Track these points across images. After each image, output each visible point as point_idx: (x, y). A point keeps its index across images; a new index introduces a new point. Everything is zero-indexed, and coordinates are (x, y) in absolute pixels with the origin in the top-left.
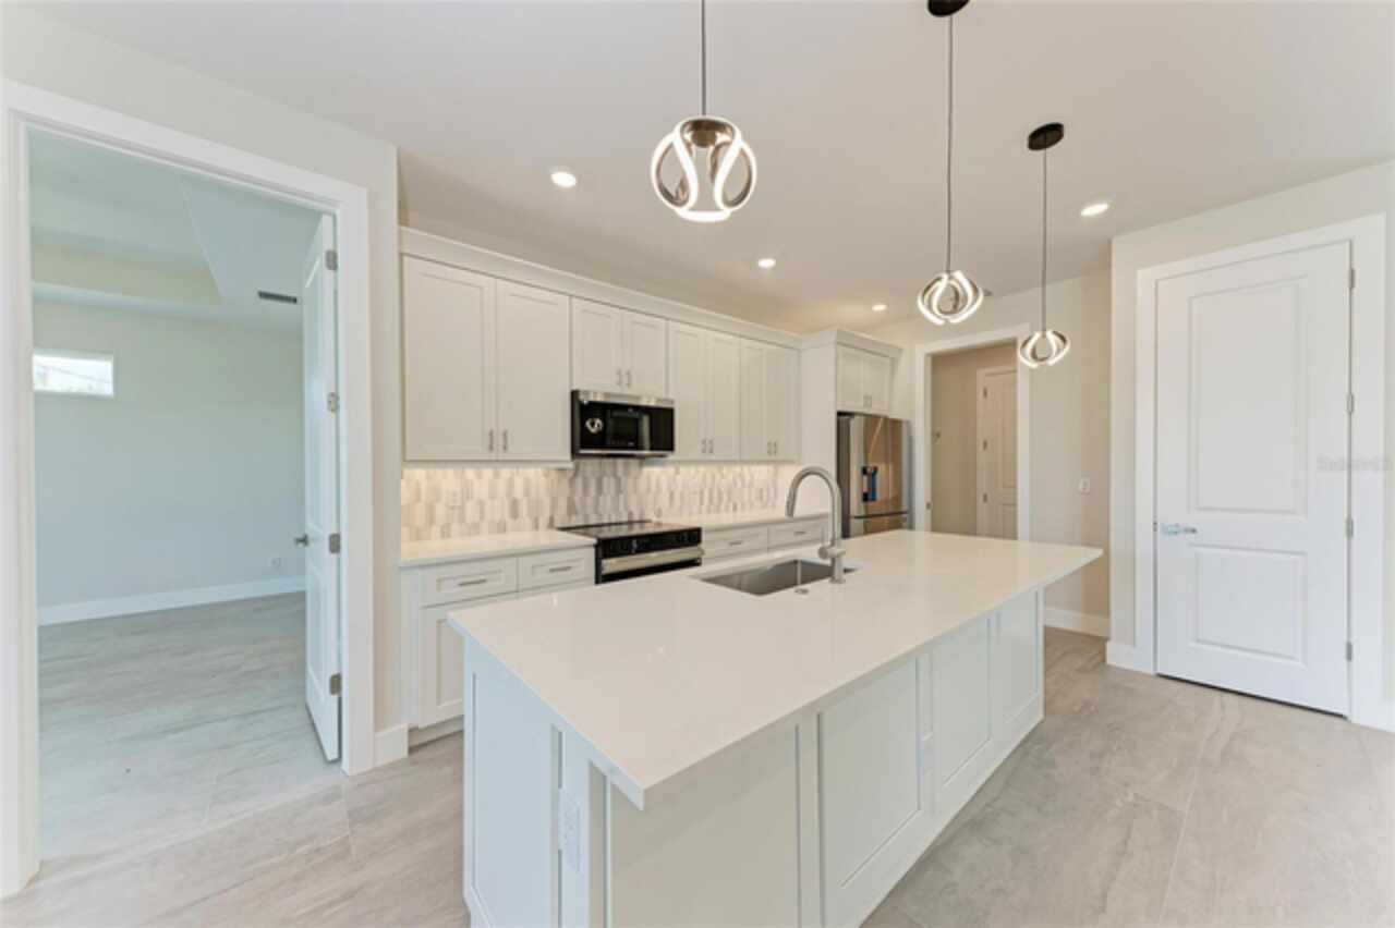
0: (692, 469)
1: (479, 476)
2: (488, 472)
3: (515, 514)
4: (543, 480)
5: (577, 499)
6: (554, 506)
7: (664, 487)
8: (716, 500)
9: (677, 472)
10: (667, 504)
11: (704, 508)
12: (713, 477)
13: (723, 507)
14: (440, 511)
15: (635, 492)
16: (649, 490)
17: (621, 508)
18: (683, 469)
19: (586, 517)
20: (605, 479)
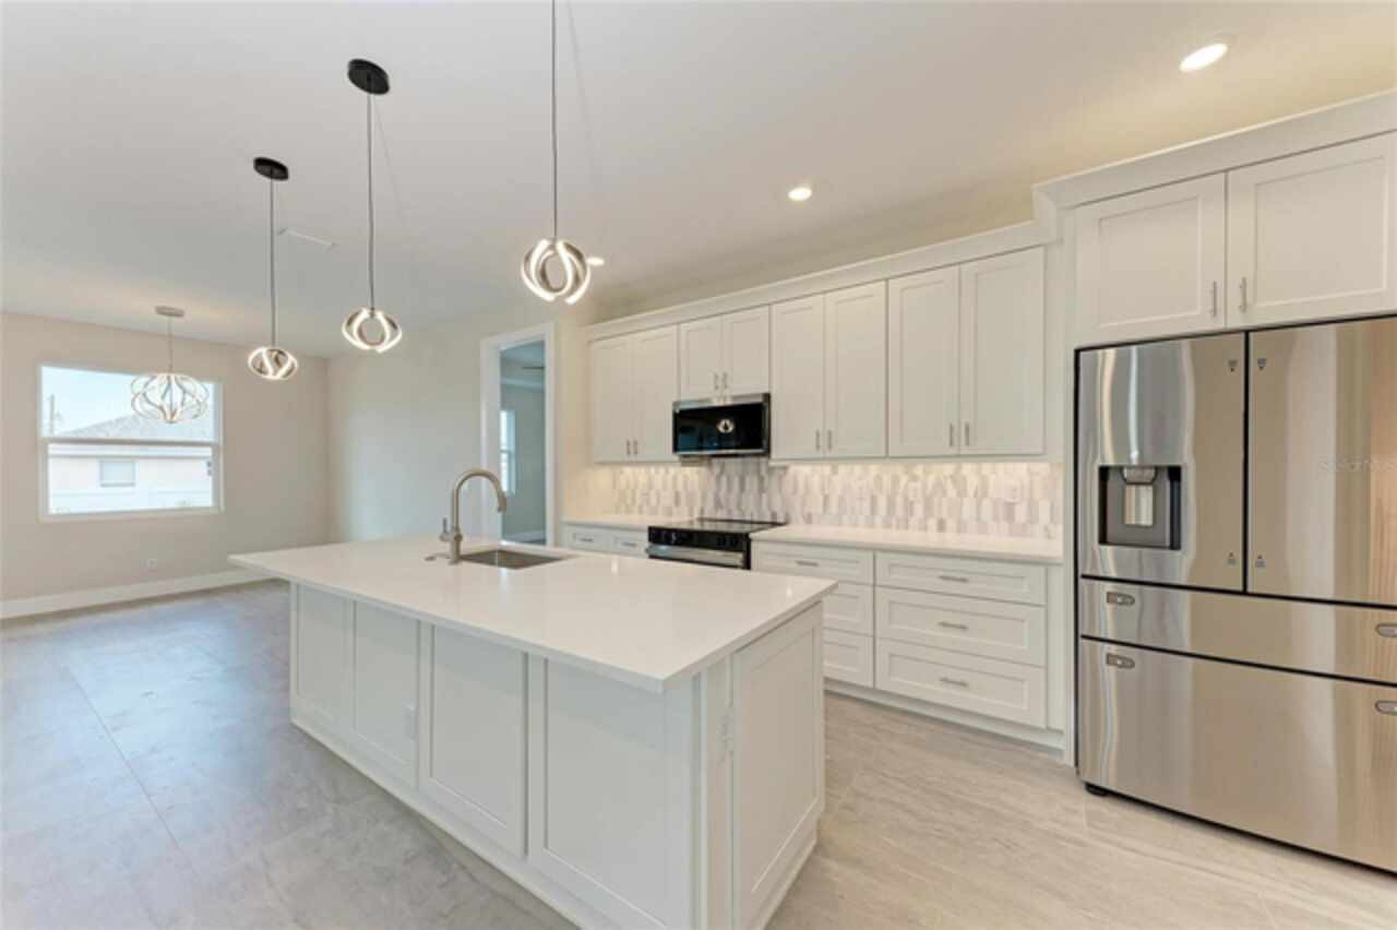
0: (858, 469)
1: (657, 472)
2: (662, 470)
3: (677, 502)
4: (696, 477)
5: (722, 494)
6: (704, 497)
7: (816, 488)
8: (900, 512)
9: (835, 472)
10: (820, 510)
11: (878, 520)
12: (895, 480)
13: (913, 521)
15: (780, 490)
16: (795, 491)
17: (764, 507)
18: (843, 469)
19: (729, 512)
20: (748, 479)
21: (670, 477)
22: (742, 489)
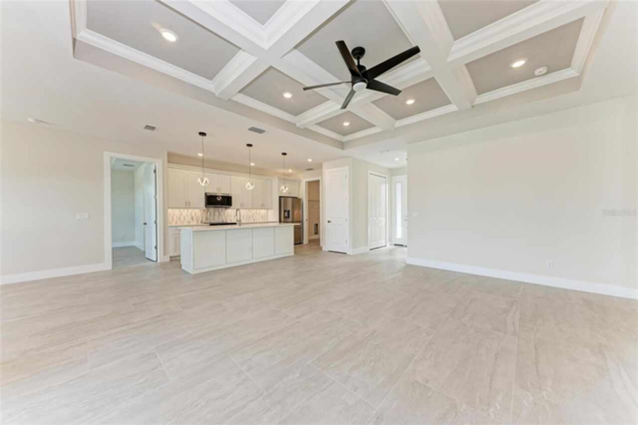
2: (186, 210)
5: (208, 217)
9: (233, 211)
14: (175, 219)
16: (228, 215)
21: (189, 214)
22: (214, 215)
